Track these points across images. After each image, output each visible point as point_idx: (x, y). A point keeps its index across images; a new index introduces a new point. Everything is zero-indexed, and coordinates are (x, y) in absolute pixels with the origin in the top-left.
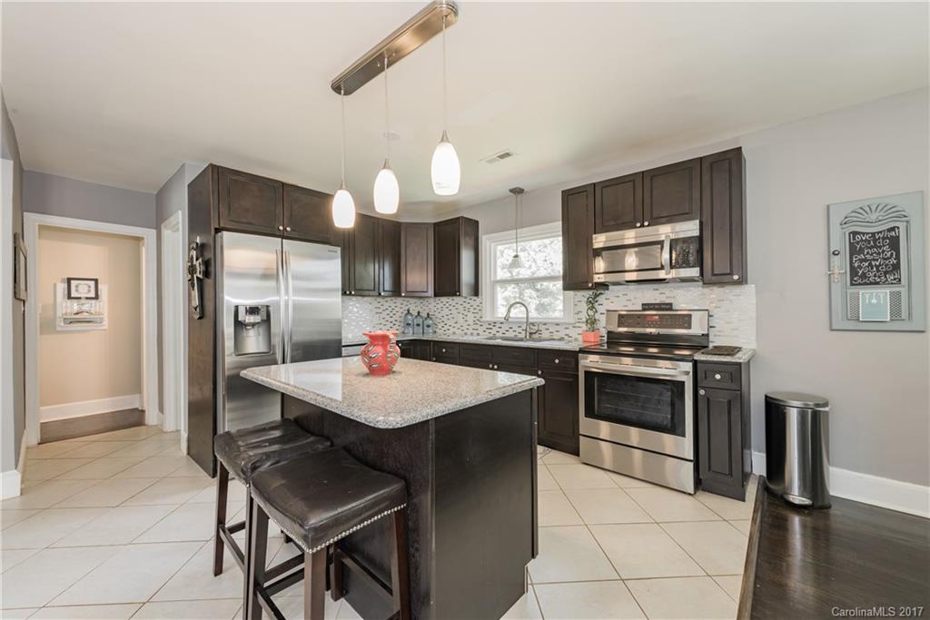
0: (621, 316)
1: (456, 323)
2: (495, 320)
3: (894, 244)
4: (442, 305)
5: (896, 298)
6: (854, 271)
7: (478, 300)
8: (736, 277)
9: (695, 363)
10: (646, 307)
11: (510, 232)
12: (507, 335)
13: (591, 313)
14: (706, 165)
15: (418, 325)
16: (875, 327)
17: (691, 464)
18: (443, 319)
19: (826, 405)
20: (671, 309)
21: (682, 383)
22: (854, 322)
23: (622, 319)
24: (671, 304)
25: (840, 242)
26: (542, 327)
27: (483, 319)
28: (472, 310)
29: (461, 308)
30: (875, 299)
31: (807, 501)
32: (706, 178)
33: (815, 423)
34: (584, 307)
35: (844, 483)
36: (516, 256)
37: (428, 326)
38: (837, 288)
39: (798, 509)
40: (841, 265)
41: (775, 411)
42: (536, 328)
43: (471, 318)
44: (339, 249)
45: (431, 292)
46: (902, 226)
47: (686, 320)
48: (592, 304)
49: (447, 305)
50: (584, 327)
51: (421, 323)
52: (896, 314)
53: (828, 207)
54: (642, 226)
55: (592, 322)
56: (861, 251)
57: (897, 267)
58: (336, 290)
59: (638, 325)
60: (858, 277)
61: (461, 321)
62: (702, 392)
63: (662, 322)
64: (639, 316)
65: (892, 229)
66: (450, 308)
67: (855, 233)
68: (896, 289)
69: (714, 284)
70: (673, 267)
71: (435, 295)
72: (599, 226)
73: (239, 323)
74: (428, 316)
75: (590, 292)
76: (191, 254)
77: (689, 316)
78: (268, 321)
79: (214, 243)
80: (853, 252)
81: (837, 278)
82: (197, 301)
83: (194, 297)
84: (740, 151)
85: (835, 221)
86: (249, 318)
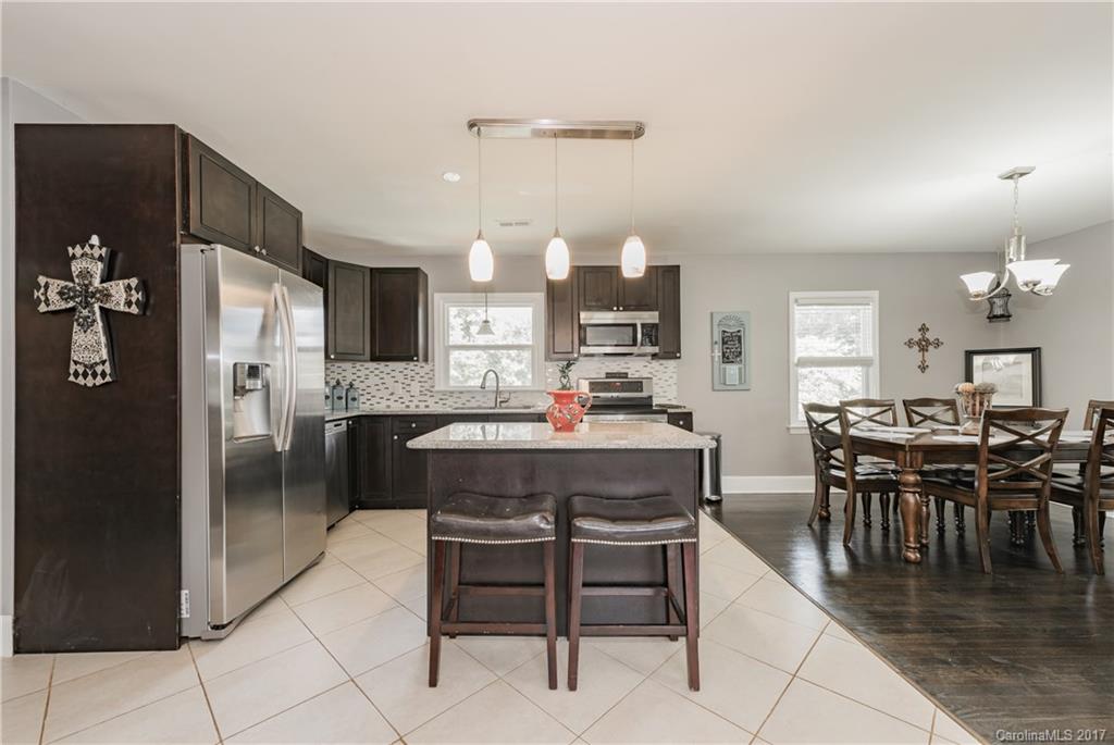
0: (592, 383)
1: (392, 394)
2: (452, 389)
3: (739, 339)
4: (367, 372)
5: (740, 369)
6: (724, 354)
7: (427, 368)
8: (676, 355)
9: (668, 415)
10: (609, 375)
11: (479, 294)
12: (468, 405)
13: (565, 381)
15: (340, 398)
16: (732, 388)
18: (368, 390)
19: (721, 436)
20: (627, 378)
22: (724, 387)
23: (593, 386)
24: (627, 374)
25: (717, 337)
26: (513, 396)
27: (436, 388)
28: (417, 378)
29: (400, 377)
30: (732, 371)
31: (713, 498)
32: (661, 281)
34: (558, 374)
36: (486, 322)
37: (354, 399)
38: (716, 365)
40: (718, 349)
42: (507, 397)
43: (415, 388)
45: (366, 354)
46: (742, 330)
47: (637, 386)
48: (564, 373)
49: (377, 372)
51: (344, 395)
52: (740, 380)
53: (712, 314)
54: (618, 310)
56: (726, 343)
57: (740, 353)
59: (605, 390)
60: (726, 359)
61: (400, 392)
63: (622, 387)
64: (604, 383)
65: (738, 331)
66: (381, 375)
67: (724, 332)
68: (740, 365)
70: (642, 345)
71: (373, 359)
72: (582, 305)
73: (239, 391)
74: (351, 385)
75: (565, 363)
76: (76, 267)
77: (641, 382)
78: (266, 387)
79: (172, 257)
80: (724, 343)
81: (716, 359)
82: (104, 354)
83: (90, 346)
84: (678, 267)
85: (715, 324)
86: (249, 384)
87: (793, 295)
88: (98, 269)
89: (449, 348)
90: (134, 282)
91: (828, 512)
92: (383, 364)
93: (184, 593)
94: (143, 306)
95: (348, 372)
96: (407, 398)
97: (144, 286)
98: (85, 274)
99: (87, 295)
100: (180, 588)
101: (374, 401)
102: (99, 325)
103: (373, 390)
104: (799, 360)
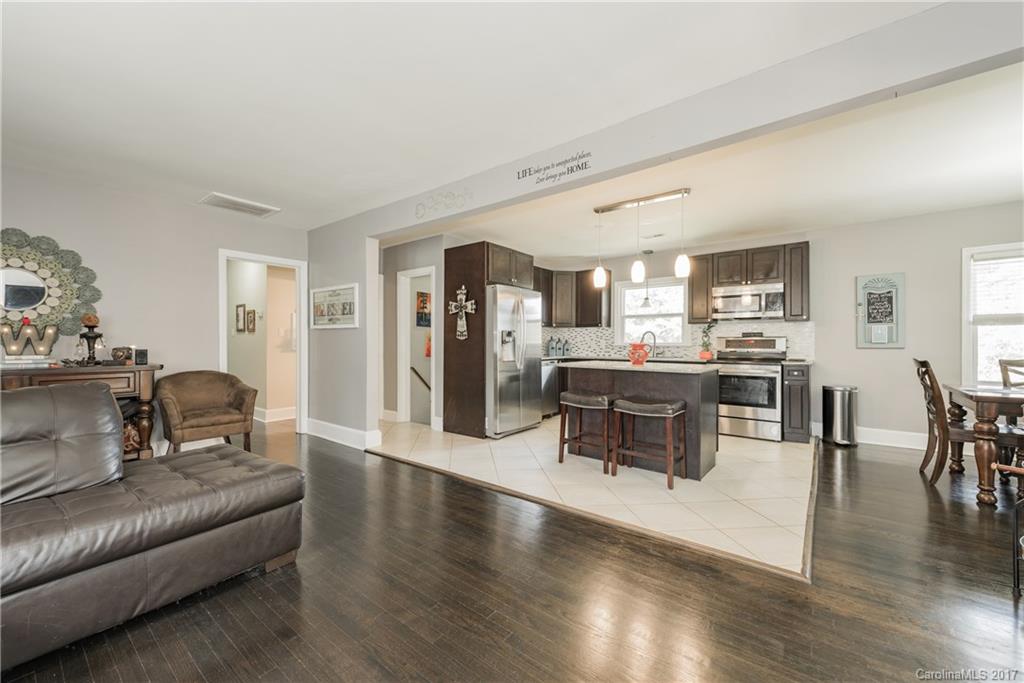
0: (728, 341)
1: (590, 347)
2: (625, 345)
3: (890, 300)
5: (890, 330)
6: (869, 315)
7: (610, 330)
8: (805, 317)
9: (782, 366)
10: (745, 335)
13: (706, 339)
14: (787, 250)
15: (559, 349)
16: (880, 347)
17: (780, 424)
18: (576, 345)
19: (856, 389)
20: (762, 336)
21: (775, 378)
22: (870, 345)
23: (729, 343)
24: (762, 333)
25: (863, 299)
26: (666, 350)
27: (616, 344)
28: (604, 337)
29: (594, 337)
30: (880, 330)
31: (845, 442)
32: (788, 257)
33: (850, 399)
34: (701, 335)
35: (864, 435)
36: (647, 299)
38: (860, 325)
39: (839, 446)
40: (863, 311)
41: (828, 395)
42: (662, 350)
43: (603, 343)
44: (540, 294)
45: (574, 323)
46: (894, 291)
47: (771, 343)
48: (706, 333)
50: (701, 349)
51: (562, 347)
52: (890, 340)
53: (856, 278)
54: (746, 284)
55: (706, 346)
56: (873, 304)
57: (891, 313)
58: (537, 321)
59: (740, 347)
60: (872, 318)
61: (594, 346)
62: (786, 383)
63: (757, 344)
64: (740, 341)
65: (889, 292)
66: (583, 336)
67: (870, 294)
68: (890, 325)
69: (792, 321)
70: (766, 310)
71: (577, 326)
72: (715, 283)
73: (503, 342)
74: (566, 342)
75: (706, 325)
76: (459, 297)
77: (774, 341)
78: (514, 341)
79: (483, 291)
80: (869, 304)
81: (860, 318)
82: (465, 328)
83: (462, 325)
84: (807, 243)
85: (860, 287)
86: (507, 339)
87: (966, 252)
88: (464, 297)
89: (624, 317)
90: (473, 301)
91: (960, 466)
92: (584, 329)
93: (487, 419)
94: (476, 310)
95: (565, 334)
96: (598, 350)
97: (476, 303)
98: (461, 300)
99: (461, 307)
100: (485, 417)
101: (579, 351)
102: (464, 318)
103: (579, 345)
104: (975, 316)
